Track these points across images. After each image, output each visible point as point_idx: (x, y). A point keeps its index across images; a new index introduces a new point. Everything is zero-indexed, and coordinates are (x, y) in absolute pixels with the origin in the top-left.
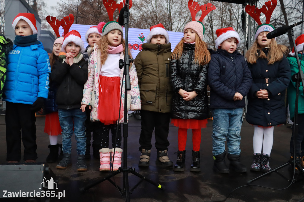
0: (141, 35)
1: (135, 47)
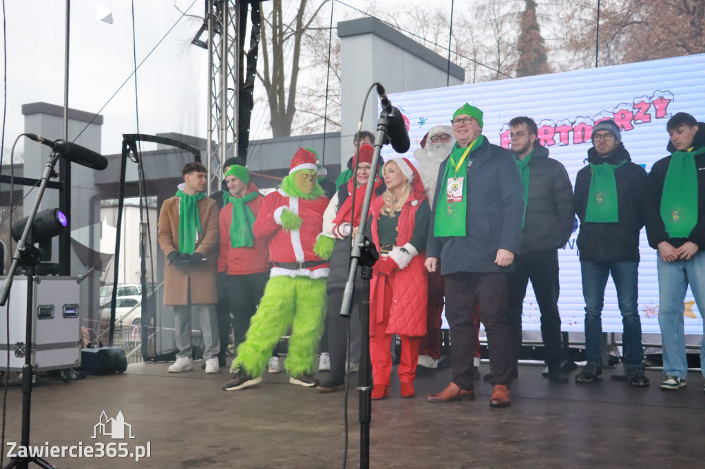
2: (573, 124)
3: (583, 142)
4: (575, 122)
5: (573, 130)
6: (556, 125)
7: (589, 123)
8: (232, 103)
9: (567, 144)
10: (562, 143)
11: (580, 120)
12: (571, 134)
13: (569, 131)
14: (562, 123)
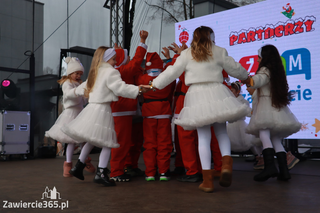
1: (279, 31)
2: (264, 28)
3: (269, 38)
4: (265, 28)
5: (264, 31)
6: (256, 30)
7: (272, 27)
8: (122, 33)
9: (261, 39)
10: (259, 39)
11: (267, 26)
12: (263, 33)
13: (262, 32)
14: (259, 28)
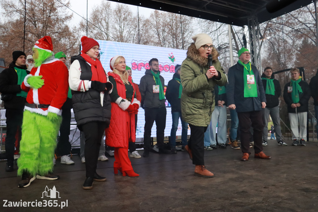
0: (171, 55)
1: (166, 68)
